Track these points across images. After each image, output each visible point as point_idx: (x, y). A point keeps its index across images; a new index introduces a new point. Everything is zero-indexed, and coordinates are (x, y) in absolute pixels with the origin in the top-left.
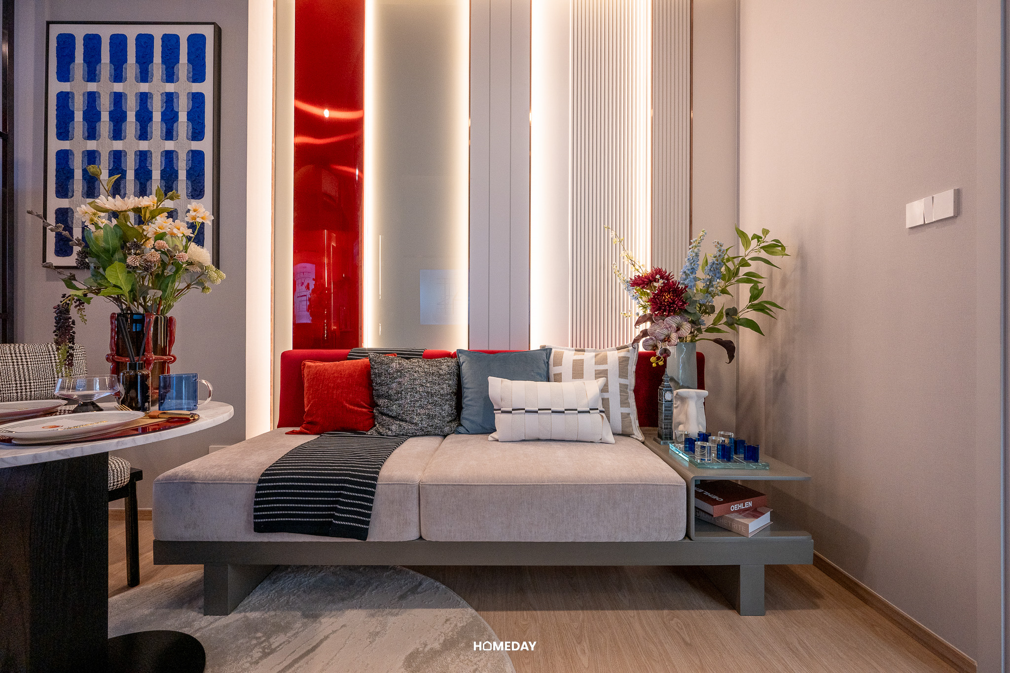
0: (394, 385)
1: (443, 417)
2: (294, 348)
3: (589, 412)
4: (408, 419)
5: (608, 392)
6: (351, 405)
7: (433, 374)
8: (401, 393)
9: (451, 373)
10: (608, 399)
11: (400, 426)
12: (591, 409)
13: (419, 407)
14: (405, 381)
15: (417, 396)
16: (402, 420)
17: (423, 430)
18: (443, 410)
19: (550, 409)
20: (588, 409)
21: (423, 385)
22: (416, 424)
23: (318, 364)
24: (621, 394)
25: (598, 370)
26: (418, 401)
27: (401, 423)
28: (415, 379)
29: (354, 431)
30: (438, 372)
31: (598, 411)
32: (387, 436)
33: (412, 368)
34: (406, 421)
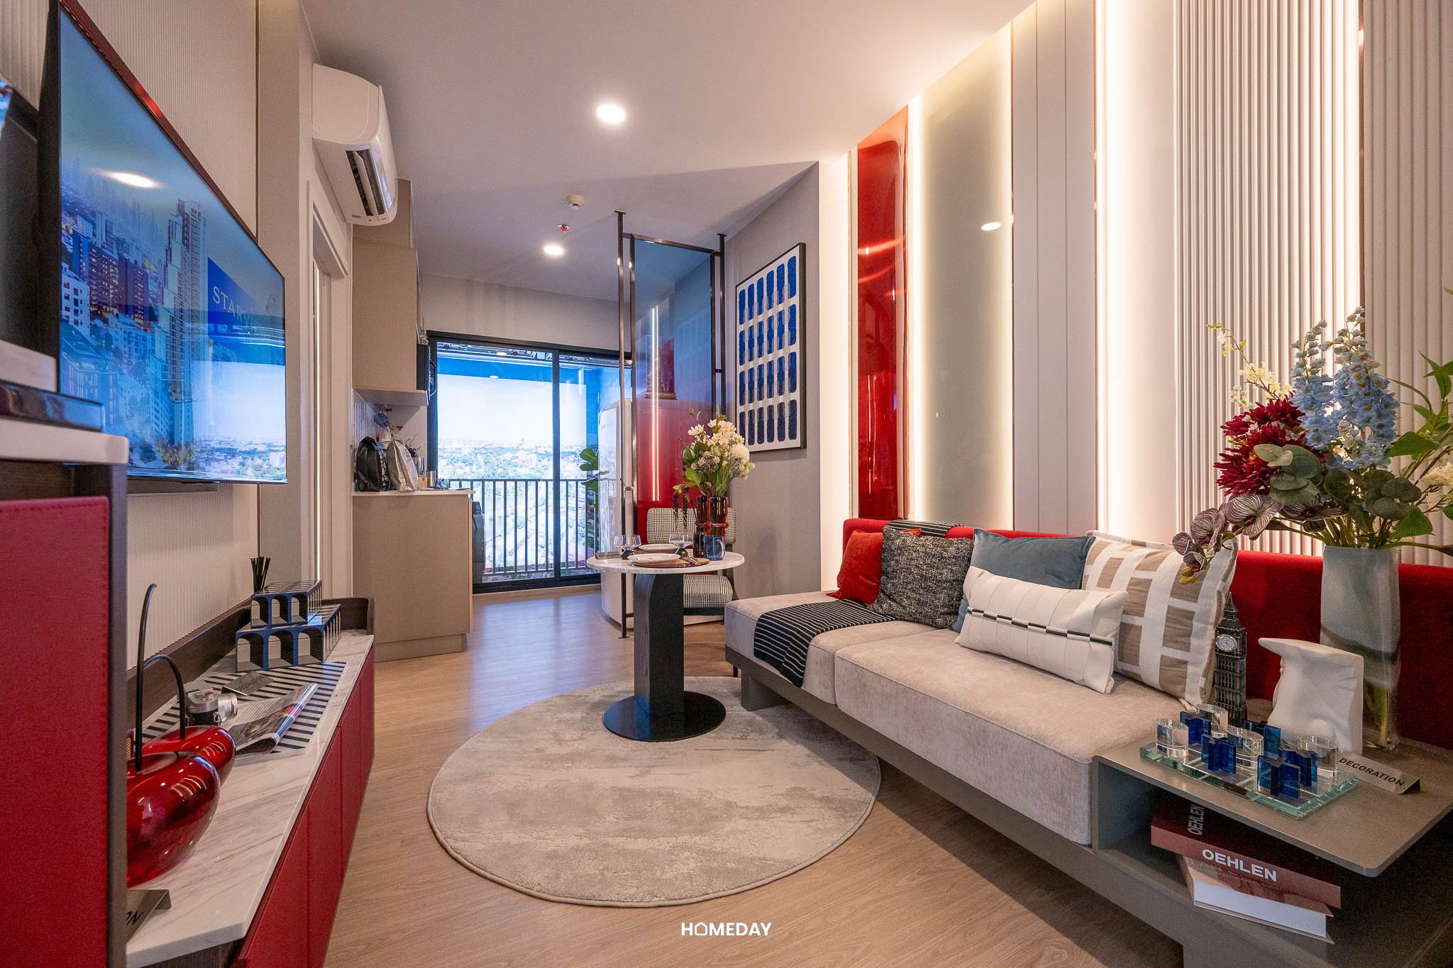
0: (893, 563)
1: (936, 607)
2: (860, 516)
3: (1065, 635)
4: (897, 600)
5: (1142, 616)
6: (863, 576)
7: (934, 555)
8: (896, 572)
9: (960, 557)
10: (1141, 627)
11: (890, 606)
12: (1069, 632)
13: (910, 589)
14: (902, 559)
15: (910, 577)
16: (894, 601)
17: (911, 616)
18: (936, 598)
19: (1011, 619)
20: (1065, 631)
21: (918, 567)
22: (904, 607)
23: (863, 534)
24: (1169, 624)
25: (1136, 579)
26: (910, 583)
27: (892, 603)
28: (912, 559)
29: (861, 602)
30: (941, 554)
31: (1089, 638)
32: (878, 613)
33: (913, 547)
34: (896, 602)
